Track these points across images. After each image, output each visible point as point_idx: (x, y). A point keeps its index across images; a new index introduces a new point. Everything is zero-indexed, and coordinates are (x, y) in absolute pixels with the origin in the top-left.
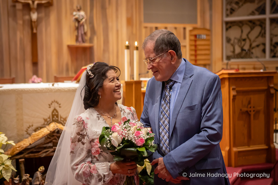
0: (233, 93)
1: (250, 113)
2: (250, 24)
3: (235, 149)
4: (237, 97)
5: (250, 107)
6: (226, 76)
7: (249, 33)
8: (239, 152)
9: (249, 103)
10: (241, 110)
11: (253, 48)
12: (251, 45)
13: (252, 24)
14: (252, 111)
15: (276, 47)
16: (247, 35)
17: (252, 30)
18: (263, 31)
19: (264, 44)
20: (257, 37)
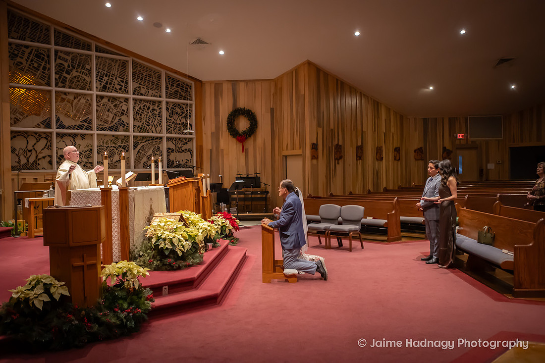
2: (36, 136)
7: (35, 144)
11: (39, 160)
12: (37, 157)
13: (38, 136)
15: (61, 160)
16: (33, 146)
17: (37, 142)
18: (49, 144)
19: (51, 156)
20: (43, 149)
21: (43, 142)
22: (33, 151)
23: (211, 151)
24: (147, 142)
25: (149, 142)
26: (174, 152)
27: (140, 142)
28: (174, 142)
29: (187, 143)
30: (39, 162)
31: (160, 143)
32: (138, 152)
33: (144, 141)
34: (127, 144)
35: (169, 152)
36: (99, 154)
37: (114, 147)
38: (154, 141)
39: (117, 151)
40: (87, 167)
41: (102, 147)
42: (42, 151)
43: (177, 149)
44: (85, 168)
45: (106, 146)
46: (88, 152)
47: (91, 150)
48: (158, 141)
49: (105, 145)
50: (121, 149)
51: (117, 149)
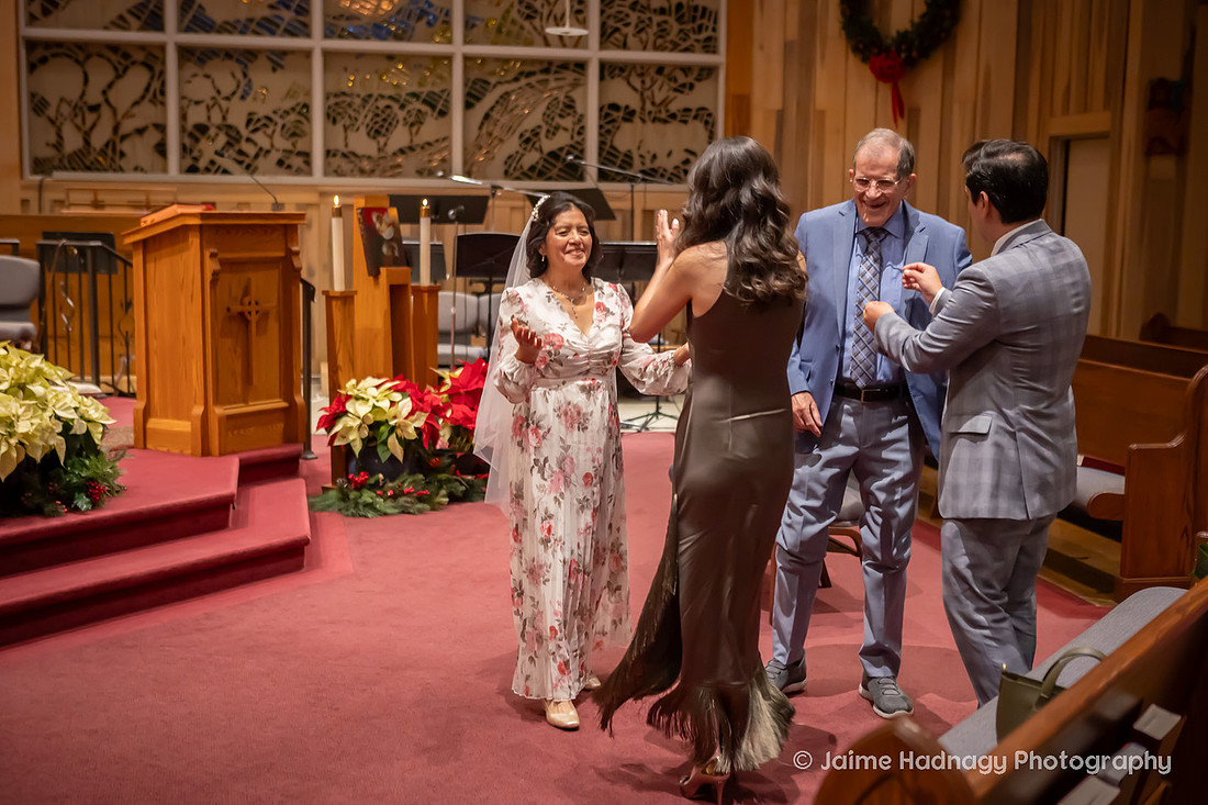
0: (212, 266)
1: (249, 317)
2: (115, 59)
3: (219, 411)
4: (221, 276)
5: (250, 303)
6: (197, 221)
7: (110, 85)
8: (229, 417)
9: (246, 292)
10: (228, 309)
11: (124, 138)
13: (121, 58)
14: (253, 313)
15: (197, 140)
16: (104, 92)
17: (118, 77)
18: (156, 85)
19: (161, 128)
20: (136, 103)
21: (136, 80)
22: (105, 111)
23: (781, 116)
24: (523, 81)
25: (533, 80)
26: (636, 119)
27: (493, 80)
28: (636, 82)
29: (692, 87)
30: (126, 146)
31: (575, 85)
32: (487, 116)
33: (511, 76)
34: (443, 87)
35: (614, 121)
36: (334, 121)
37: (391, 97)
38: (551, 77)
39: (401, 114)
40: (289, 167)
41: (348, 100)
42: (136, 110)
43: (649, 107)
44: (282, 170)
45: (363, 94)
46: (293, 117)
47: (306, 106)
48: (570, 76)
49: (358, 90)
50: (418, 105)
51: (402, 107)
